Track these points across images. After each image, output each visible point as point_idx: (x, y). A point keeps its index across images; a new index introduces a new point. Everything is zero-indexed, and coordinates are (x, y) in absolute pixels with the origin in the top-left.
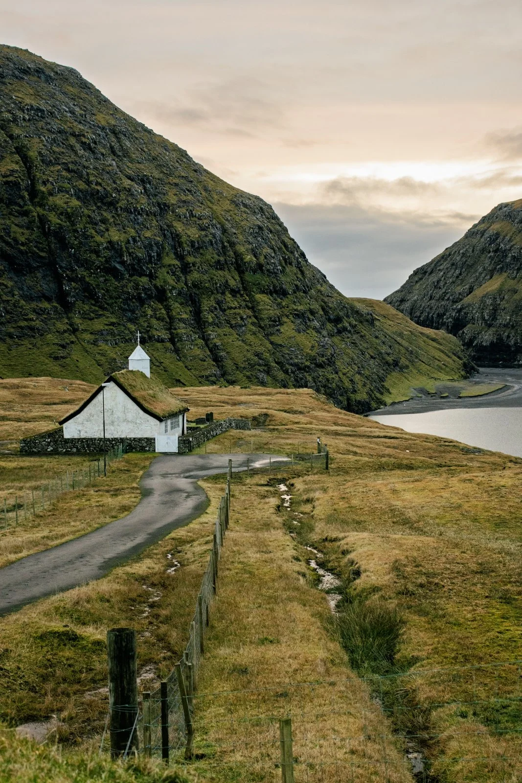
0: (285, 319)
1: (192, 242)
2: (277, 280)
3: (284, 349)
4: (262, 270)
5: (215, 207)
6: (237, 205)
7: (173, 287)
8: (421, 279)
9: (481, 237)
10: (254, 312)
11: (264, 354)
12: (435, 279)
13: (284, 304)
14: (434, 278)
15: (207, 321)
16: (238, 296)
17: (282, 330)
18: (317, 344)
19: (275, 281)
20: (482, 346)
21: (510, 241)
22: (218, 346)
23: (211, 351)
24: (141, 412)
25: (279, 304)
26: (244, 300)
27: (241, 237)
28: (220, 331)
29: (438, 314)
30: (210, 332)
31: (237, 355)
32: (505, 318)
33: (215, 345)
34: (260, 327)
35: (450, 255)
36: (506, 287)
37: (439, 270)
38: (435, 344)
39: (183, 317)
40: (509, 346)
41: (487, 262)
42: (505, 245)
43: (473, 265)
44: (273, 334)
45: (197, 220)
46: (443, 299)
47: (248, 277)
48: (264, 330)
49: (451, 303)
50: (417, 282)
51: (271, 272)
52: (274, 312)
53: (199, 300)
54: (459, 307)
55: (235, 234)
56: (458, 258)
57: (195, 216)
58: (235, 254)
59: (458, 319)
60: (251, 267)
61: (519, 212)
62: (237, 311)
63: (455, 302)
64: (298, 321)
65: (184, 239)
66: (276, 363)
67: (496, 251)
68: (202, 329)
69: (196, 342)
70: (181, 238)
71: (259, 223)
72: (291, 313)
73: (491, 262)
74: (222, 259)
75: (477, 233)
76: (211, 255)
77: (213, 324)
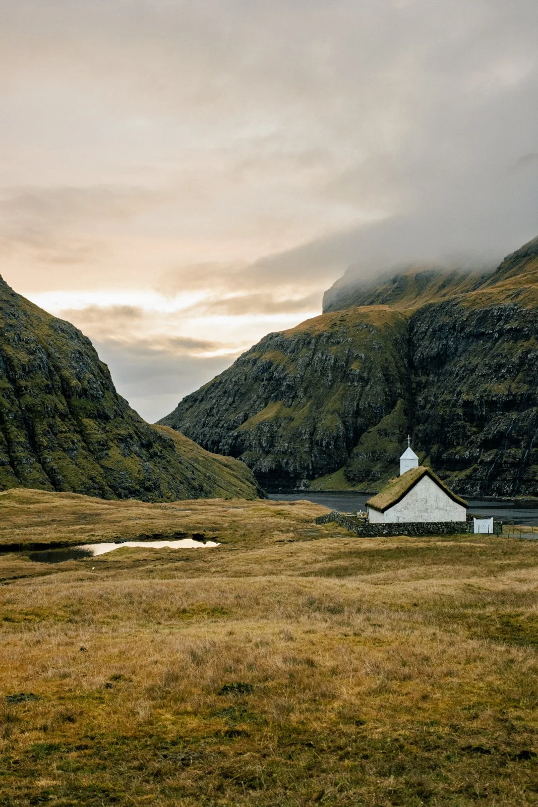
0: (111, 444)
1: (23, 365)
2: (100, 405)
3: (114, 473)
4: (86, 394)
5: (37, 332)
6: (55, 330)
7: (9, 410)
8: (191, 406)
9: (253, 365)
10: (82, 436)
11: (98, 477)
12: (208, 407)
13: (108, 428)
14: (206, 406)
15: (42, 445)
16: (67, 420)
17: (110, 455)
18: (142, 469)
19: (97, 405)
20: (261, 472)
21: (283, 370)
22: (54, 470)
23: (48, 474)
24: (451, 501)
25: (103, 429)
26: (72, 425)
27: (64, 362)
28: (55, 454)
29: (212, 441)
30: (46, 456)
31: (73, 478)
32: (283, 445)
33: (52, 469)
34: (89, 450)
35: (220, 383)
36: (282, 415)
37: (211, 398)
38: (228, 470)
39: (20, 440)
40: (288, 473)
41: (261, 391)
42: (279, 373)
43: (246, 393)
44: (103, 458)
45: (24, 344)
46: (217, 427)
47: (76, 401)
48: (94, 454)
49: (226, 430)
50: (187, 409)
51: (94, 397)
52: (101, 436)
53: (33, 424)
54: (236, 434)
55: (59, 358)
56: (231, 386)
57: (23, 340)
58: (60, 378)
59: (235, 445)
60: (77, 391)
61: (291, 341)
62: (68, 435)
63: (229, 429)
64: (122, 445)
65: (15, 363)
66: (110, 486)
67: (269, 380)
68: (37, 452)
69: (34, 466)
70: (12, 361)
71: (78, 348)
72: (115, 438)
73: (265, 390)
74: (49, 383)
75: (249, 362)
76: (41, 378)
77: (47, 447)
